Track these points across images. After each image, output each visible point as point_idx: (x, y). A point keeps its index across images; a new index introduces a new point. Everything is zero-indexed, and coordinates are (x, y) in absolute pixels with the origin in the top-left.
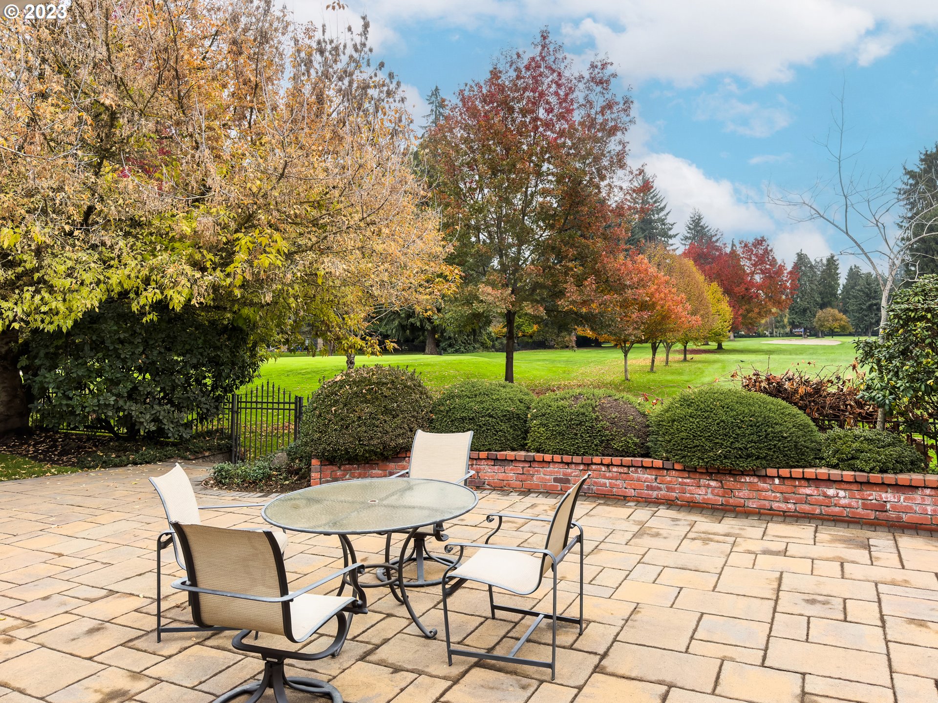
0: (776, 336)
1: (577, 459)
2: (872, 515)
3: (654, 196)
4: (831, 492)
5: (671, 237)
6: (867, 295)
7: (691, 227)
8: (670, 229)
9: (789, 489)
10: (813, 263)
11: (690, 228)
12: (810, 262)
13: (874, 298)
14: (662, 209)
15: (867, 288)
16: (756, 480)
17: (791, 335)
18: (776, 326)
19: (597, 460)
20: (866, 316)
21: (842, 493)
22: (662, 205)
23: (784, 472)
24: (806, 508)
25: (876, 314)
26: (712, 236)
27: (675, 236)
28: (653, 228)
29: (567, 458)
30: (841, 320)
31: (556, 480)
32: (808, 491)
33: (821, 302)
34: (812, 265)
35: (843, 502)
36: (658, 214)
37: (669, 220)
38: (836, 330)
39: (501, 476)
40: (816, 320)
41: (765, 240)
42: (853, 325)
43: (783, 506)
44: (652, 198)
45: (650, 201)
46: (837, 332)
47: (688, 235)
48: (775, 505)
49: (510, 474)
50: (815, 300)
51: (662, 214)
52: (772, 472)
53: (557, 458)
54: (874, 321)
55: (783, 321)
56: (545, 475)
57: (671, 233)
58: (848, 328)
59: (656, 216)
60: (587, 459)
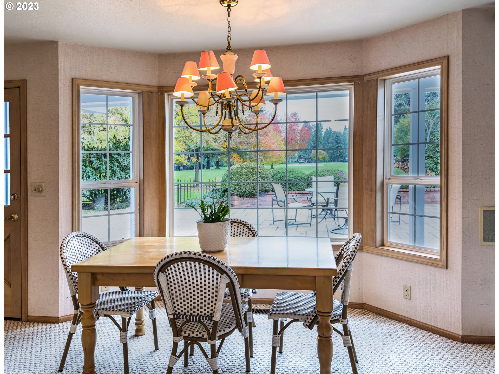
0: (291, 163)
6: (336, 142)
13: (339, 143)
15: (336, 138)
17: (298, 162)
18: (291, 157)
20: (335, 152)
25: (339, 151)
30: (323, 154)
33: (314, 146)
34: (310, 127)
38: (321, 159)
40: (312, 154)
41: (296, 114)
42: (329, 157)
46: (321, 160)
50: (311, 145)
54: (338, 155)
55: (295, 155)
58: (326, 158)
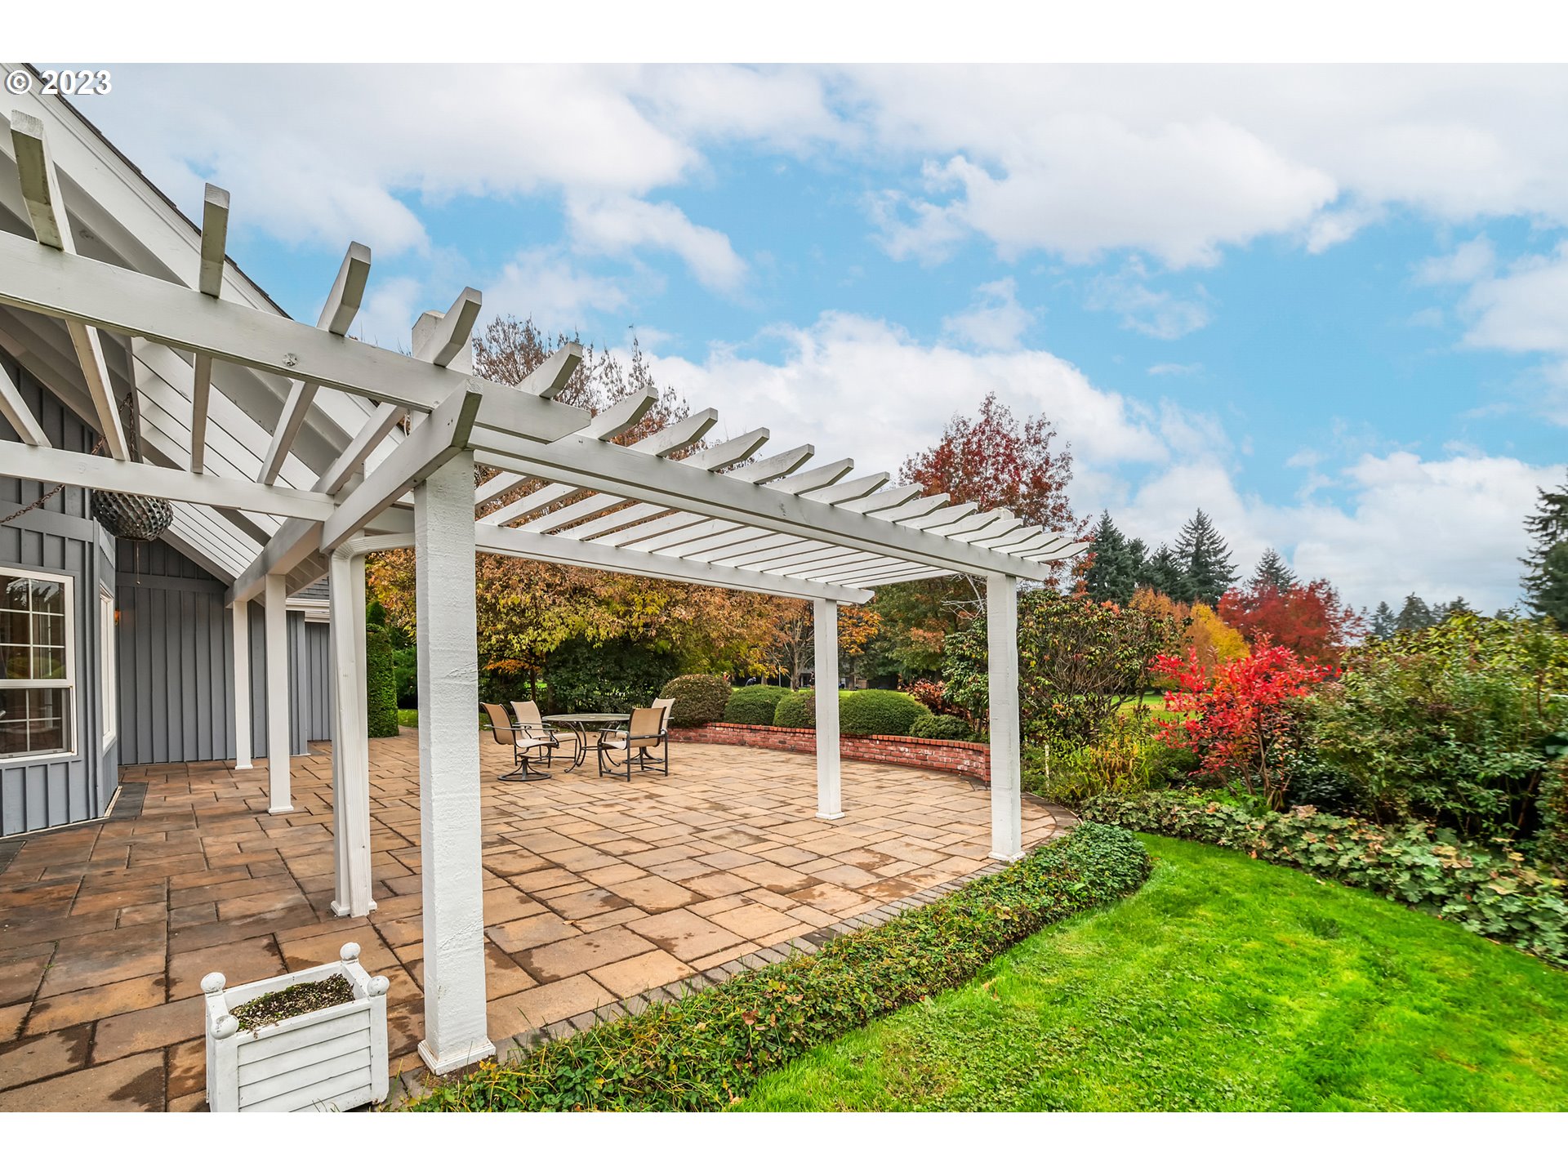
1: (789, 730)
2: (920, 762)
3: (1211, 537)
4: (902, 749)
5: (1231, 580)
7: (1264, 569)
8: (1229, 572)
9: (883, 747)
10: (1431, 609)
11: (1261, 571)
12: (1425, 607)
14: (1221, 551)
16: (868, 741)
19: (798, 730)
21: (907, 750)
22: (1221, 547)
23: (880, 737)
24: (891, 758)
26: (1290, 579)
27: (1236, 579)
28: (1209, 572)
29: (784, 729)
31: (780, 742)
32: (891, 748)
35: (907, 755)
36: (1215, 556)
37: (1230, 562)
39: (754, 739)
43: (880, 757)
44: (1208, 539)
45: (1207, 542)
47: (1260, 578)
48: (877, 756)
49: (758, 737)
51: (1220, 556)
52: (874, 737)
53: (780, 729)
56: (775, 739)
57: (1231, 576)
59: (1213, 558)
60: (793, 730)
